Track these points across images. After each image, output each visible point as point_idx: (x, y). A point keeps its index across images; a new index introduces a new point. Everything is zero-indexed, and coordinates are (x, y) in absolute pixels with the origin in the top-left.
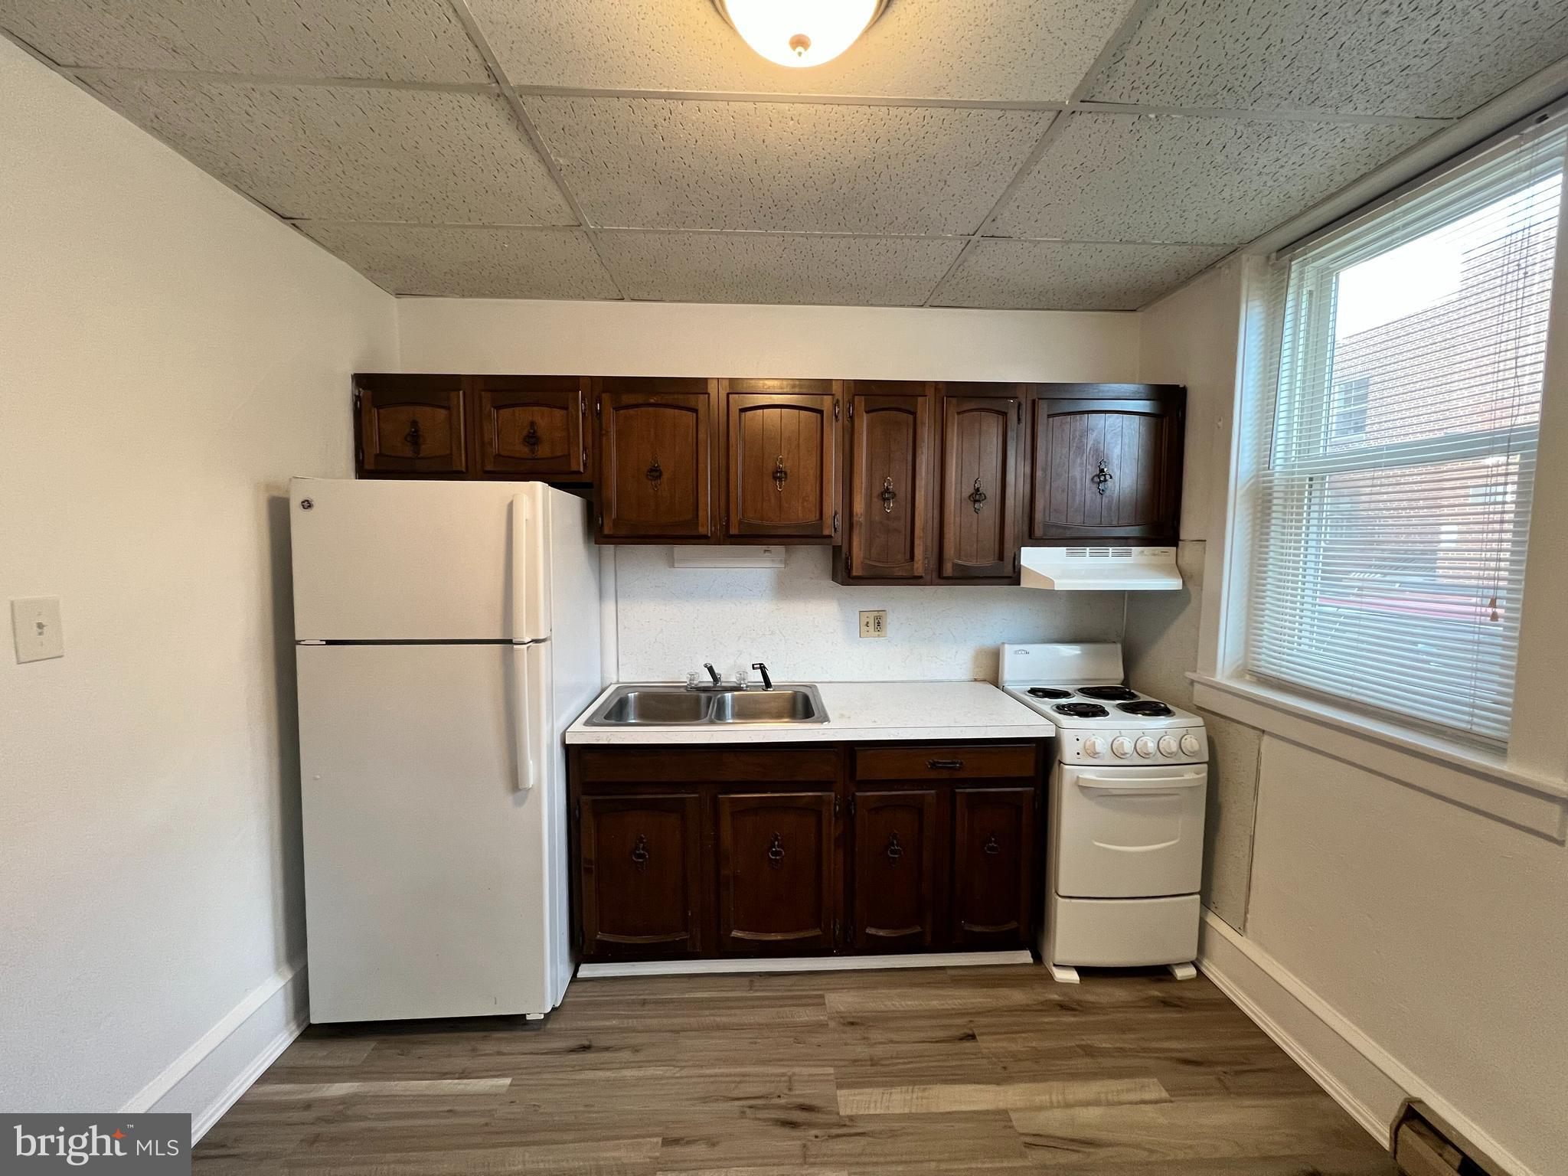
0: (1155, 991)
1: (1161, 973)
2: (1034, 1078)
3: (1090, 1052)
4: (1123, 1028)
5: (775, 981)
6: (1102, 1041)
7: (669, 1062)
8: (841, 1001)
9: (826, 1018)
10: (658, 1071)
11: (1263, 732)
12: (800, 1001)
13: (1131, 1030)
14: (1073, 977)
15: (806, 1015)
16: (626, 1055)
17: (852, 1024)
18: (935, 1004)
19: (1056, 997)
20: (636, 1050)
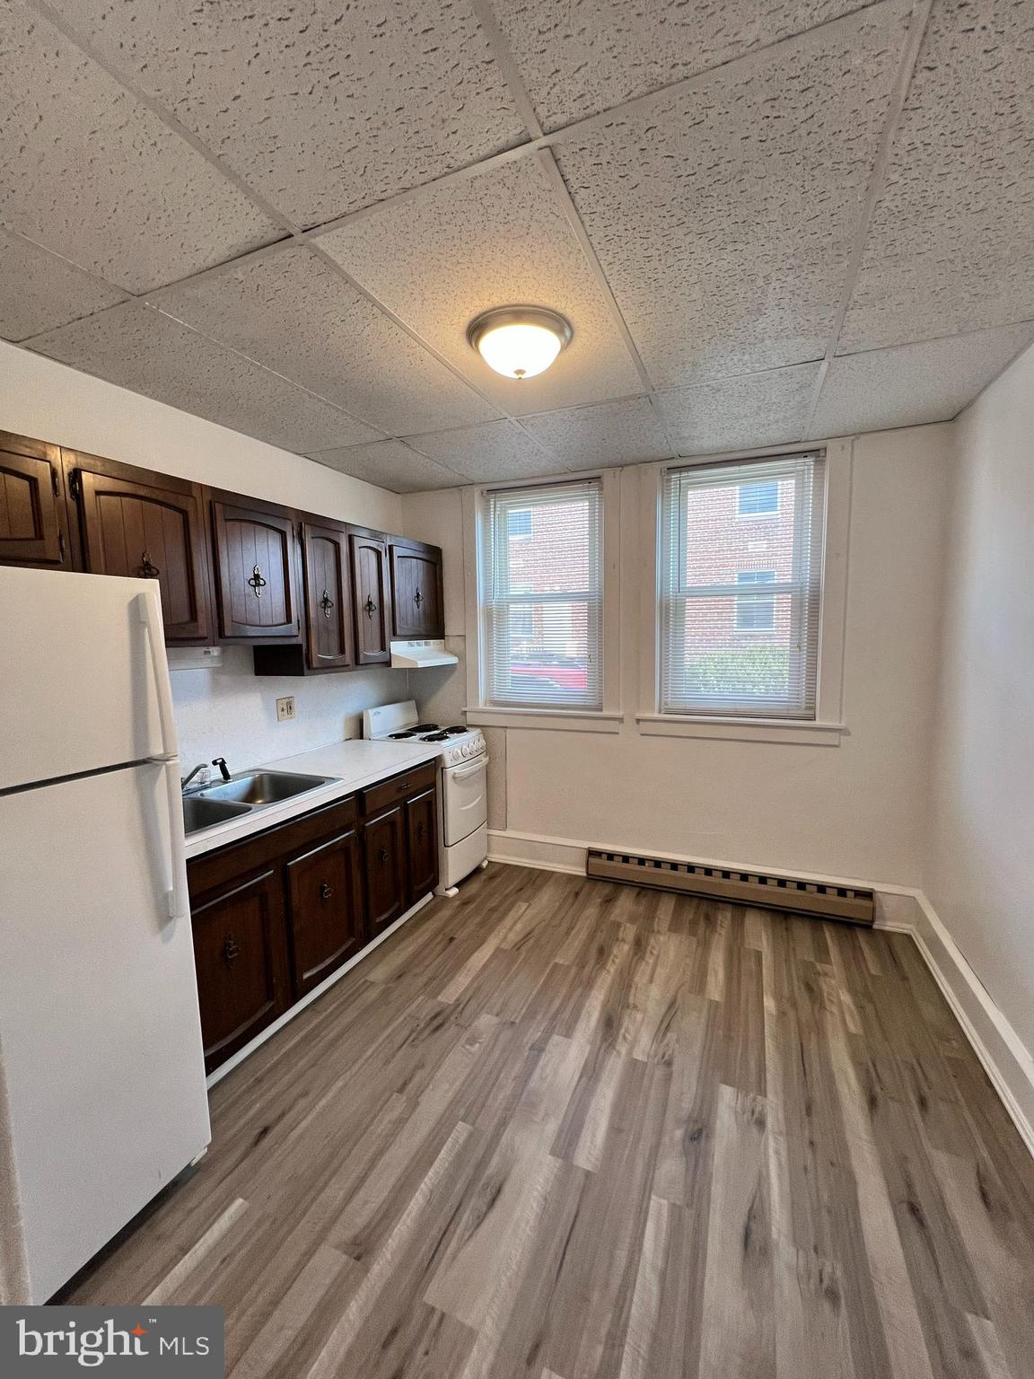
0: (483, 877)
1: (477, 871)
2: (490, 931)
3: (493, 910)
4: (491, 895)
5: (328, 998)
6: (493, 903)
7: (337, 1076)
8: (379, 974)
9: (384, 986)
10: (340, 1084)
11: (506, 727)
12: (357, 993)
13: (494, 893)
14: (455, 890)
15: (372, 994)
16: (302, 1103)
17: (400, 977)
18: (421, 941)
19: (458, 903)
20: (305, 1094)
